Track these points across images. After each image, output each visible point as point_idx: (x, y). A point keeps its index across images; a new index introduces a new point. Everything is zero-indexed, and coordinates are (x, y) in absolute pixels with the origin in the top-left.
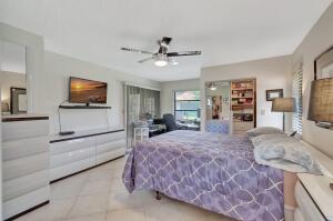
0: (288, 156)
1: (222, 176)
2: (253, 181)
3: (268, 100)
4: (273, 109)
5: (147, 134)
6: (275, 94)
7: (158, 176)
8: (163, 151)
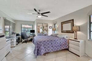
3: (50, 28)
4: (53, 30)
5: (16, 40)
6: (51, 27)
7: (47, 49)
8: (48, 41)
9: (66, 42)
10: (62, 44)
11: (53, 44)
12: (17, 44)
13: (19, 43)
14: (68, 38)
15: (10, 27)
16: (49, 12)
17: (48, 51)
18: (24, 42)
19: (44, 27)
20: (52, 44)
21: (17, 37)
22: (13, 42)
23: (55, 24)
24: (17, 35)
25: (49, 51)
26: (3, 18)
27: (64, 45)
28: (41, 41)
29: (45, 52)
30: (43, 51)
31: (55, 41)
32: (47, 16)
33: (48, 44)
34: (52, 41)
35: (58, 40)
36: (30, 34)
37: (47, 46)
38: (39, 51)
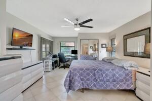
0: (132, 65)
1: (114, 75)
2: (124, 75)
3: (102, 47)
4: (107, 51)
5: (51, 63)
6: (104, 46)
7: (85, 82)
8: (87, 69)
9: (127, 75)
10: (117, 78)
11: (97, 76)
12: (53, 69)
13: (56, 67)
14: (133, 69)
15: (46, 46)
16: (91, 20)
17: (87, 86)
18: (62, 67)
19: (95, 45)
20: (94, 75)
21: (53, 59)
22: (48, 65)
23: (112, 40)
24: (54, 56)
25: (90, 87)
26: (38, 35)
27: (122, 81)
28: (75, 67)
29: (82, 87)
30: (78, 85)
31: (101, 70)
32: (92, 27)
33: (88, 74)
34: (95, 70)
35: (107, 70)
36: (71, 56)
37: (85, 77)
38: (72, 84)
